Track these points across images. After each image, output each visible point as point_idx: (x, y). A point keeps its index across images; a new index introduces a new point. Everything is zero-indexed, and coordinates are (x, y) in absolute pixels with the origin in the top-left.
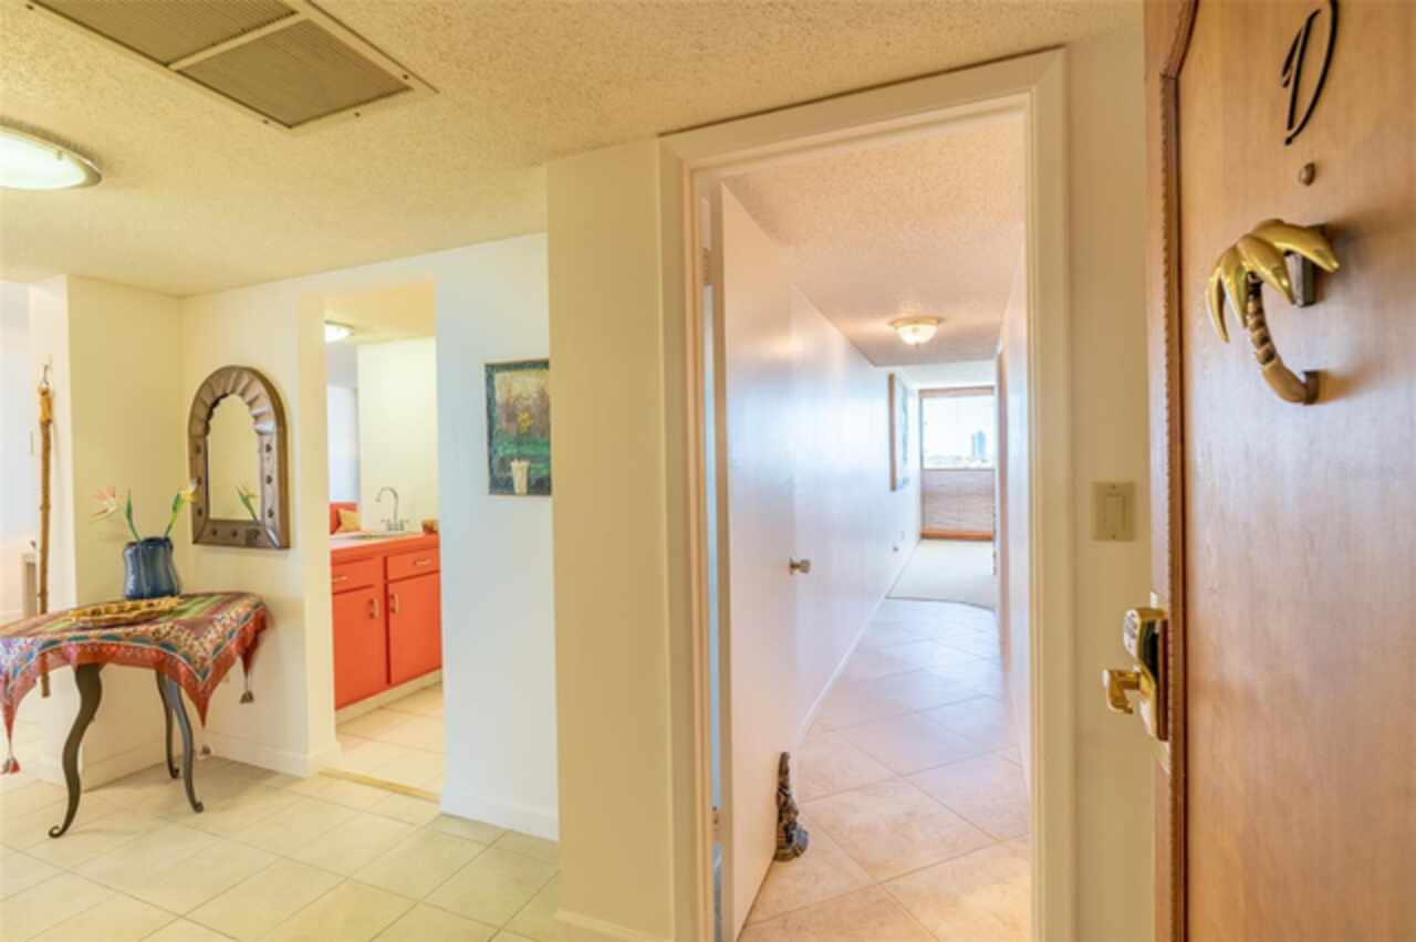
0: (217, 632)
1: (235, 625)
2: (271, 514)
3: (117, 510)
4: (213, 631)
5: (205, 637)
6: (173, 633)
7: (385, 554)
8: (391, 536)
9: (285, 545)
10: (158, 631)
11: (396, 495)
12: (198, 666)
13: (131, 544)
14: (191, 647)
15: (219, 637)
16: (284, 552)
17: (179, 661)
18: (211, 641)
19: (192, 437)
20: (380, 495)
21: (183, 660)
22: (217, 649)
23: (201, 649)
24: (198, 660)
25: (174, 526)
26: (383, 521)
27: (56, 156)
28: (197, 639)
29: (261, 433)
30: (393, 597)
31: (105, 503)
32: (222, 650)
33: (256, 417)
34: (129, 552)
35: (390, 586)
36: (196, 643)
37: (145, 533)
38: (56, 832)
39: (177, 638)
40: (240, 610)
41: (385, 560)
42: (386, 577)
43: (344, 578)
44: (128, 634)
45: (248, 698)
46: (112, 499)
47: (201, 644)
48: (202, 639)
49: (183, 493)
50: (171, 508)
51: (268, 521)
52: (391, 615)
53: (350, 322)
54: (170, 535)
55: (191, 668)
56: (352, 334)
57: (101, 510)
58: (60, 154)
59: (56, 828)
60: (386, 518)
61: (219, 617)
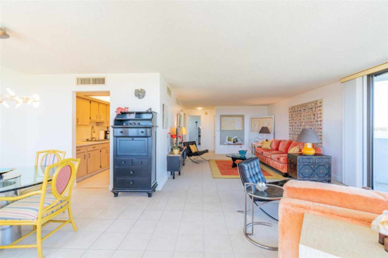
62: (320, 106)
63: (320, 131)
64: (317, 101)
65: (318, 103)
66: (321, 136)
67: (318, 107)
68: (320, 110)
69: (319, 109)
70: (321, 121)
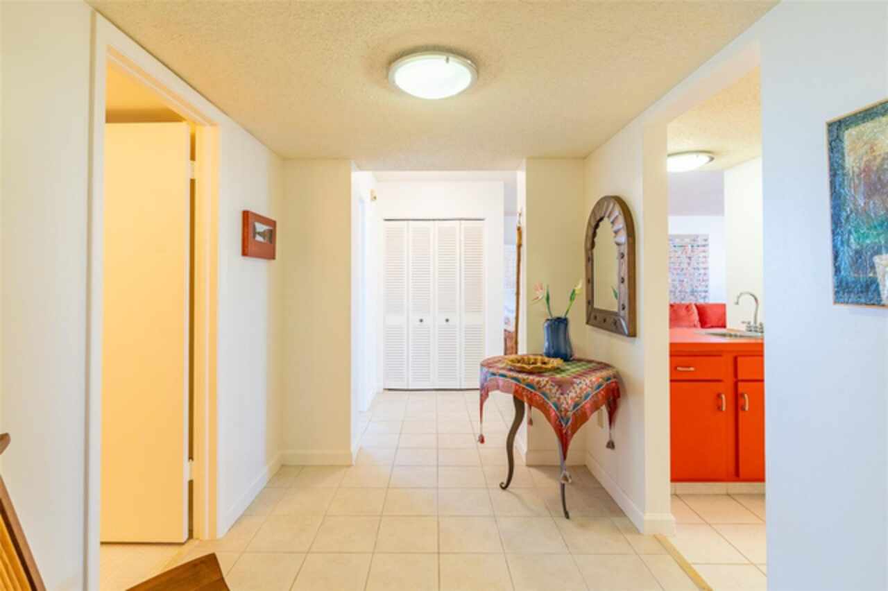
0: (576, 392)
1: (589, 389)
2: (624, 308)
3: (542, 298)
4: (573, 391)
5: (568, 394)
6: (548, 386)
7: (735, 354)
8: (750, 337)
9: (633, 334)
10: (538, 382)
11: (756, 300)
12: (563, 413)
13: (548, 320)
14: (559, 399)
15: (577, 397)
16: (632, 339)
17: (551, 407)
18: (572, 398)
19: (587, 251)
20: (739, 297)
21: (553, 407)
22: (576, 405)
23: (565, 402)
24: (563, 409)
25: (570, 311)
26: (743, 322)
27: (445, 62)
28: (562, 394)
29: (618, 244)
30: (742, 395)
31: (538, 292)
32: (579, 407)
33: (616, 232)
34: (546, 325)
35: (740, 384)
36: (562, 397)
37: (556, 314)
38: (503, 486)
39: (550, 390)
40: (594, 379)
41: (735, 359)
42: (736, 375)
43: (692, 369)
44: (524, 380)
45: (611, 445)
46: (541, 291)
47: (565, 398)
48: (566, 396)
49: (576, 288)
50: (568, 299)
51: (622, 313)
52: (741, 414)
53: (708, 148)
54: (568, 316)
55: (559, 414)
56: (712, 159)
57: (535, 297)
58: (447, 60)
59: (502, 483)
60: (747, 320)
61: (578, 381)
62: (704, 246)
63: (703, 283)
64: (697, 236)
65: (699, 239)
66: (706, 292)
67: (698, 246)
68: (704, 251)
69: (701, 249)
70: (705, 269)
